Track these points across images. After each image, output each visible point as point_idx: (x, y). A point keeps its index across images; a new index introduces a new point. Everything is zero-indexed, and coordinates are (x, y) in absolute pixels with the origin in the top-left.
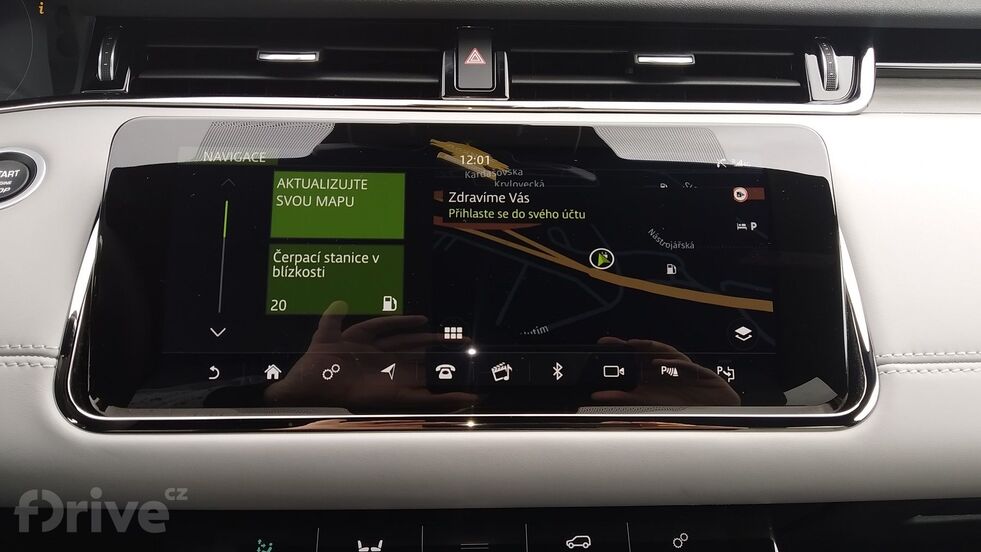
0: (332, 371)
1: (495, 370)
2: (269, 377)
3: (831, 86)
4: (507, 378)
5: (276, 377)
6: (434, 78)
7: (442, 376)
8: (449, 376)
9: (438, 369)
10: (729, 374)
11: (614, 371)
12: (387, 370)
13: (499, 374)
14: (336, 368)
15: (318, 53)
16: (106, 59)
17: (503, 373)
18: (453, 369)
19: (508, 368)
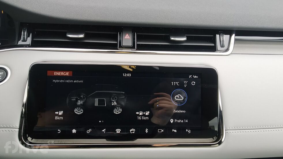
0: (89, 131)
1: (131, 130)
2: (73, 132)
3: (222, 46)
4: (134, 132)
5: (75, 132)
6: (116, 41)
7: (117, 132)
8: (119, 132)
9: (116, 130)
10: (189, 131)
11: (161, 131)
12: (103, 131)
13: (132, 132)
14: (90, 130)
15: (84, 34)
16: (24, 35)
17: (133, 131)
18: (120, 130)
19: (134, 130)
